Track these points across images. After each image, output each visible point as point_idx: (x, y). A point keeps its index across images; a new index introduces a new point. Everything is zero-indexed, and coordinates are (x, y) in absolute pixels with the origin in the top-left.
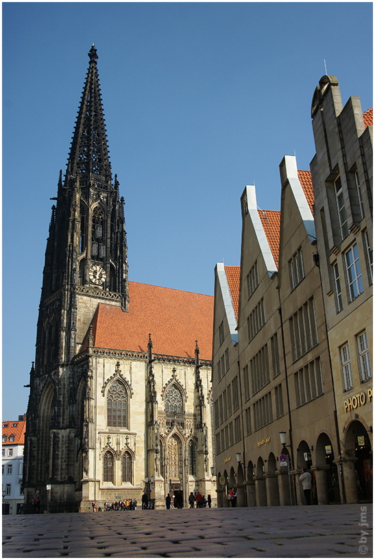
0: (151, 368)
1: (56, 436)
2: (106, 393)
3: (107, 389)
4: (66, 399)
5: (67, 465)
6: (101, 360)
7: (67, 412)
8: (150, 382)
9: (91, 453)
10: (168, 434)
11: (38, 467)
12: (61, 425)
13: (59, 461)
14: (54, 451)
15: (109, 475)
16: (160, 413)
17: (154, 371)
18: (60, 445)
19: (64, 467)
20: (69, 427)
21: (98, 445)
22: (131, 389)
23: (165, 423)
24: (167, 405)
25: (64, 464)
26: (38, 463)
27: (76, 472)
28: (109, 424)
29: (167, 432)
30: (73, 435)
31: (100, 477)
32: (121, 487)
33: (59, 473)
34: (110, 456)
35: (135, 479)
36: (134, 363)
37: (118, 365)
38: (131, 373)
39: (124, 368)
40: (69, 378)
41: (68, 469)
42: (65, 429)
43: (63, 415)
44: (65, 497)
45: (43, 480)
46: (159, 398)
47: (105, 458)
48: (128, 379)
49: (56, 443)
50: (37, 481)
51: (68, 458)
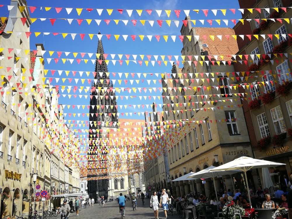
5: (103, 185)
9: (110, 181)
11: (93, 186)
15: (116, 187)
19: (101, 186)
25: (102, 185)
26: (93, 185)
27: (106, 187)
31: (113, 188)
32: (121, 191)
34: (116, 181)
35: (125, 188)
41: (103, 186)
45: (95, 190)
47: (115, 182)
50: (93, 191)
51: (103, 183)
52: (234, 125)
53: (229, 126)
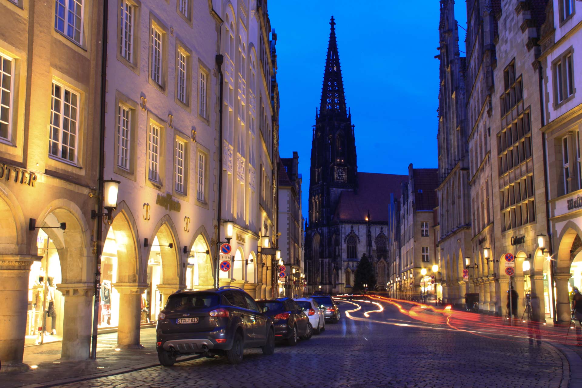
0: (369, 228)
1: (322, 262)
2: (346, 242)
3: (347, 240)
4: (327, 244)
6: (343, 226)
7: (327, 250)
8: (369, 235)
9: (340, 271)
10: (378, 262)
12: (325, 257)
13: (325, 274)
14: (321, 270)
16: (374, 251)
17: (371, 230)
18: (325, 266)
19: (327, 277)
20: (329, 257)
21: (343, 268)
22: (359, 240)
23: (376, 256)
24: (377, 247)
25: (327, 275)
27: (333, 280)
28: (348, 257)
29: (377, 260)
30: (331, 261)
31: (344, 281)
33: (325, 280)
36: (360, 226)
37: (352, 227)
38: (359, 231)
39: (355, 229)
40: (328, 233)
41: (329, 278)
42: (326, 258)
43: (326, 252)
44: (328, 291)
45: (316, 283)
46: (373, 244)
48: (358, 234)
49: (322, 265)
50: (313, 283)
51: (329, 272)
52: (427, 256)
53: (423, 256)
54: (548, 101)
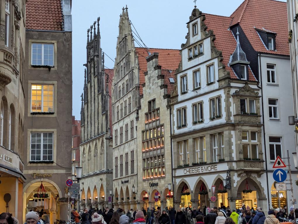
54: (174, 125)
